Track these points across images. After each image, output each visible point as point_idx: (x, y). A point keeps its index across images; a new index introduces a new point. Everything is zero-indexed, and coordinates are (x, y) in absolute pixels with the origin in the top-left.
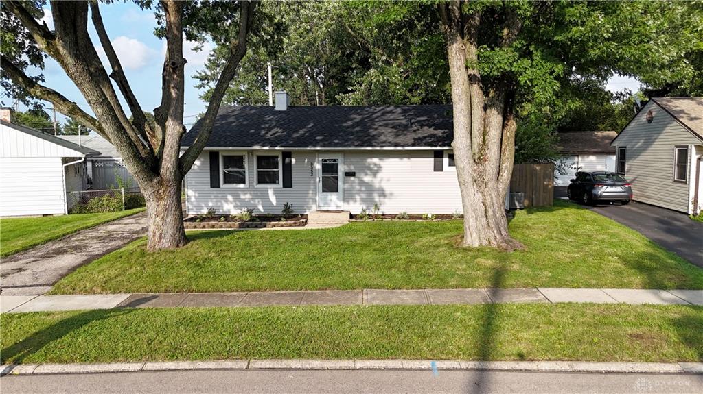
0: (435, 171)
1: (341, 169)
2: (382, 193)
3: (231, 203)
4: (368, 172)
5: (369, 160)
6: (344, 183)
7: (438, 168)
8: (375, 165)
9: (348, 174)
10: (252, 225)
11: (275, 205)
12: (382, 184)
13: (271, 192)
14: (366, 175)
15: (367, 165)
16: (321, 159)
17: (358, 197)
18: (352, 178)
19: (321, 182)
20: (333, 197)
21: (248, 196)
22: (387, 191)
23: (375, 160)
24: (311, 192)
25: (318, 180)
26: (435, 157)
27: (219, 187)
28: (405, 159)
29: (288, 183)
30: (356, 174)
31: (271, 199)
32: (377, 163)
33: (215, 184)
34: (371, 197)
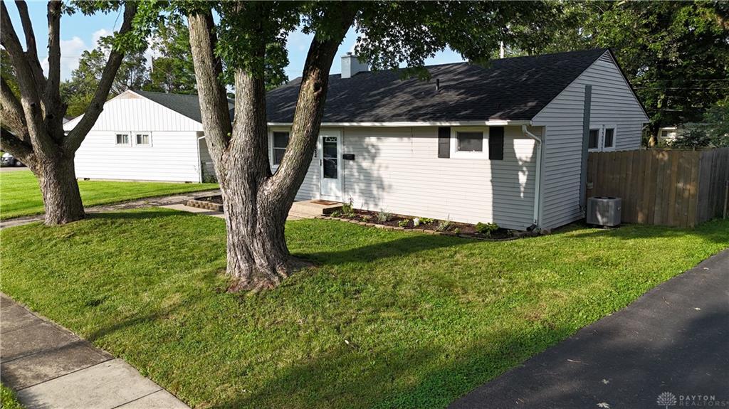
0: (439, 157)
1: (341, 150)
2: (381, 186)
4: (366, 154)
5: (367, 140)
6: (344, 168)
7: (444, 153)
8: (373, 146)
9: (346, 157)
12: (381, 172)
14: (365, 159)
15: (365, 146)
16: (322, 137)
17: (357, 188)
18: (351, 162)
19: (322, 165)
20: (333, 184)
22: (386, 183)
23: (373, 140)
24: (315, 177)
25: (320, 162)
26: (440, 137)
28: (406, 140)
30: (356, 157)
32: (375, 144)
34: (368, 188)
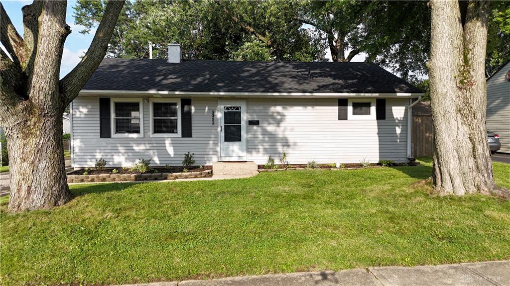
0: (339, 119)
1: (245, 117)
2: (286, 143)
3: (123, 155)
4: (271, 121)
5: (273, 109)
6: (248, 132)
7: (343, 116)
8: (278, 113)
9: (252, 123)
10: (151, 176)
11: (172, 156)
12: (286, 133)
13: (168, 142)
14: (269, 124)
15: (270, 114)
16: (222, 107)
17: (261, 148)
18: (255, 127)
19: (223, 131)
20: (235, 147)
21: (142, 147)
22: (291, 141)
23: (279, 109)
24: (211, 142)
25: (219, 129)
26: (339, 105)
27: (109, 136)
28: (309, 108)
29: (187, 132)
30: (260, 123)
31: (168, 150)
32: (281, 111)
33: (105, 133)
34: (274, 147)
